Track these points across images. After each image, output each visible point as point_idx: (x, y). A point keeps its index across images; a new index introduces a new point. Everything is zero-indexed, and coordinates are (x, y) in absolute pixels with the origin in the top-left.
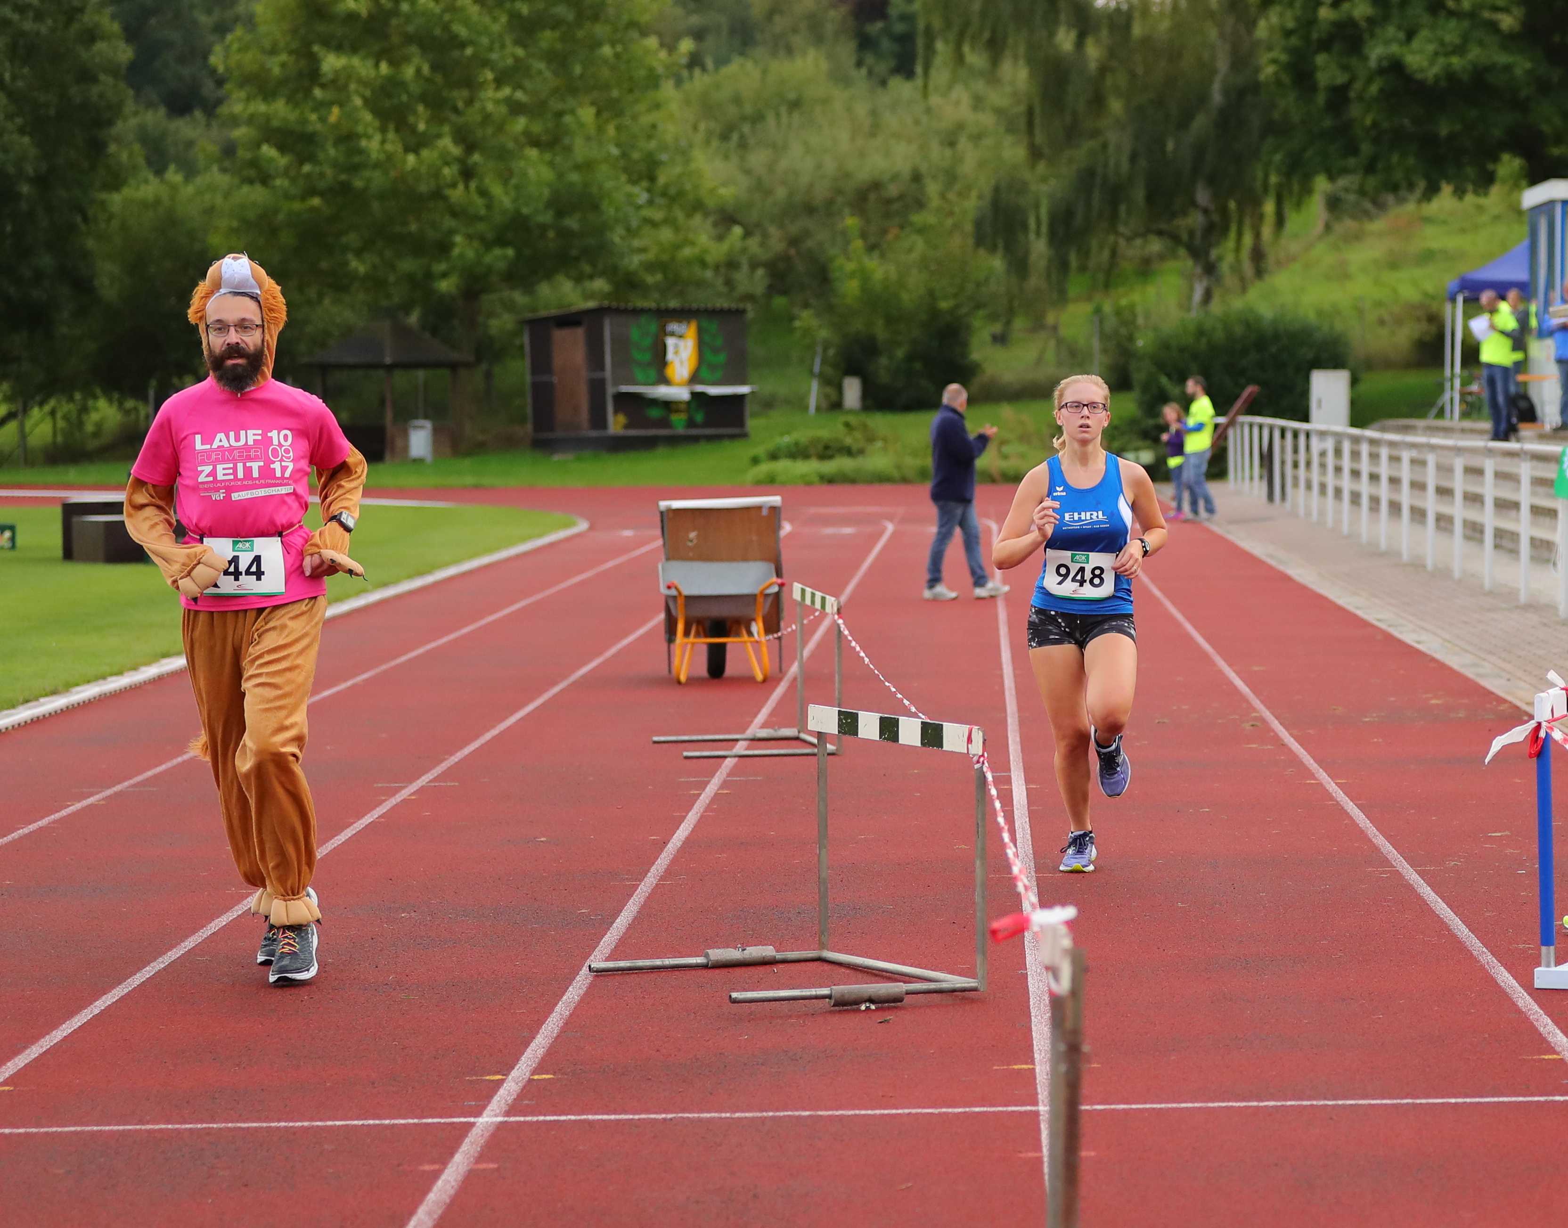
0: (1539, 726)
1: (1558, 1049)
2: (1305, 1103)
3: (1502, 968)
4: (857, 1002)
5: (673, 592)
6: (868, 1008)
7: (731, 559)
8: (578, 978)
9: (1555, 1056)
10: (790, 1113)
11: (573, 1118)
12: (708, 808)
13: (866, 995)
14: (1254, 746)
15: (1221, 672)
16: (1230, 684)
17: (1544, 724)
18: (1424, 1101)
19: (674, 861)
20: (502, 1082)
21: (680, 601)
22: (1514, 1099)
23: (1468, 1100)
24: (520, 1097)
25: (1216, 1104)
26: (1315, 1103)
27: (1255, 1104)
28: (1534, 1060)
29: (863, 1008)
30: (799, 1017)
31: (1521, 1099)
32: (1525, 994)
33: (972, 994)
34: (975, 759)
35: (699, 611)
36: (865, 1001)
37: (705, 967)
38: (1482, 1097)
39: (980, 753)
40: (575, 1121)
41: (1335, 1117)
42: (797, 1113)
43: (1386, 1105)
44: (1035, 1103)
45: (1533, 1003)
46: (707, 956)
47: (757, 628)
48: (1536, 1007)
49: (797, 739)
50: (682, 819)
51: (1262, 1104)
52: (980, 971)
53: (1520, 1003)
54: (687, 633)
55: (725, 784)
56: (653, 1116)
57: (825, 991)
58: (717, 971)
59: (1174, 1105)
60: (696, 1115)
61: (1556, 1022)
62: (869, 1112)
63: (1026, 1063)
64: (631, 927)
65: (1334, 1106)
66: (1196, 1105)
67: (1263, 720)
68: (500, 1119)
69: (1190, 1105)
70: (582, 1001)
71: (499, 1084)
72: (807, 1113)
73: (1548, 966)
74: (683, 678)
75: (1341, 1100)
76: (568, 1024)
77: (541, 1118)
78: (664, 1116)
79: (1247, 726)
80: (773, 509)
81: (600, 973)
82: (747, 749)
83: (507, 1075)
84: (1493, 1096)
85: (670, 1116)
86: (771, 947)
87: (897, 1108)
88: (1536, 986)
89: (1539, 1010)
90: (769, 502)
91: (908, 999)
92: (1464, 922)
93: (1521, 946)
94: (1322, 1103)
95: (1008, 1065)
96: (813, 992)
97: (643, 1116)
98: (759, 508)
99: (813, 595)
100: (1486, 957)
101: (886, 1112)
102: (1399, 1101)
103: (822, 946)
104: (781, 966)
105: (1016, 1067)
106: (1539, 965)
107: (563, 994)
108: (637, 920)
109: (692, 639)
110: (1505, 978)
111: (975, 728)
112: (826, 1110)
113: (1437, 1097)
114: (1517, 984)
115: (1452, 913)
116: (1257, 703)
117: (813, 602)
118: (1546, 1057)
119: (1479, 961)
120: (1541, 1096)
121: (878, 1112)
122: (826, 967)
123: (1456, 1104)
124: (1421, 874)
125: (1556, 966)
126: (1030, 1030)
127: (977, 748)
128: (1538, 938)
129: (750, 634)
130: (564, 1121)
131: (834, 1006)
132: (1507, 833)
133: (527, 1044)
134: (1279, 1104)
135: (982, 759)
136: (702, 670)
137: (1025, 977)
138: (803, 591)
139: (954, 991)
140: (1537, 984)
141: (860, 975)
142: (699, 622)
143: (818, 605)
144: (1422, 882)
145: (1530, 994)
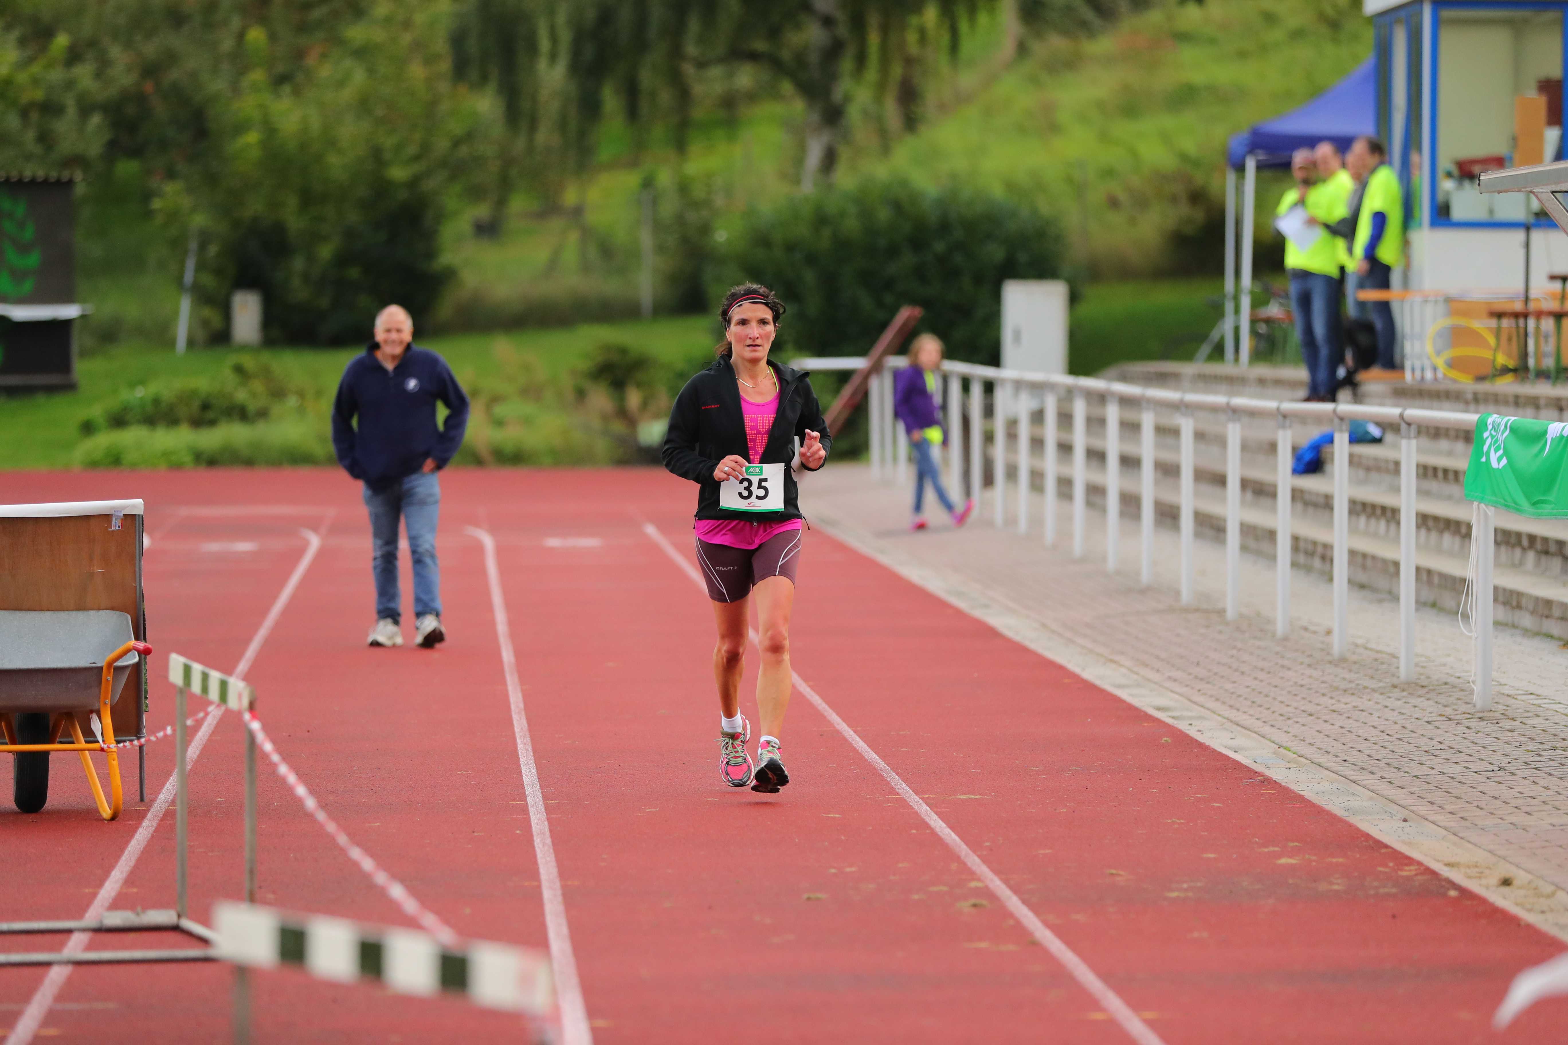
7: (57, 606)
14: (983, 946)
15: (903, 803)
16: (924, 826)
35: (2, 698)
47: (102, 727)
49: (176, 928)
67: (990, 896)
79: (965, 906)
80: (130, 521)
82: (89, 947)
90: (124, 508)
98: (104, 518)
99: (205, 677)
116: (973, 861)
117: (205, 689)
129: (89, 736)
136: (7, 795)
138: (187, 670)
142: (3, 715)
143: (214, 694)
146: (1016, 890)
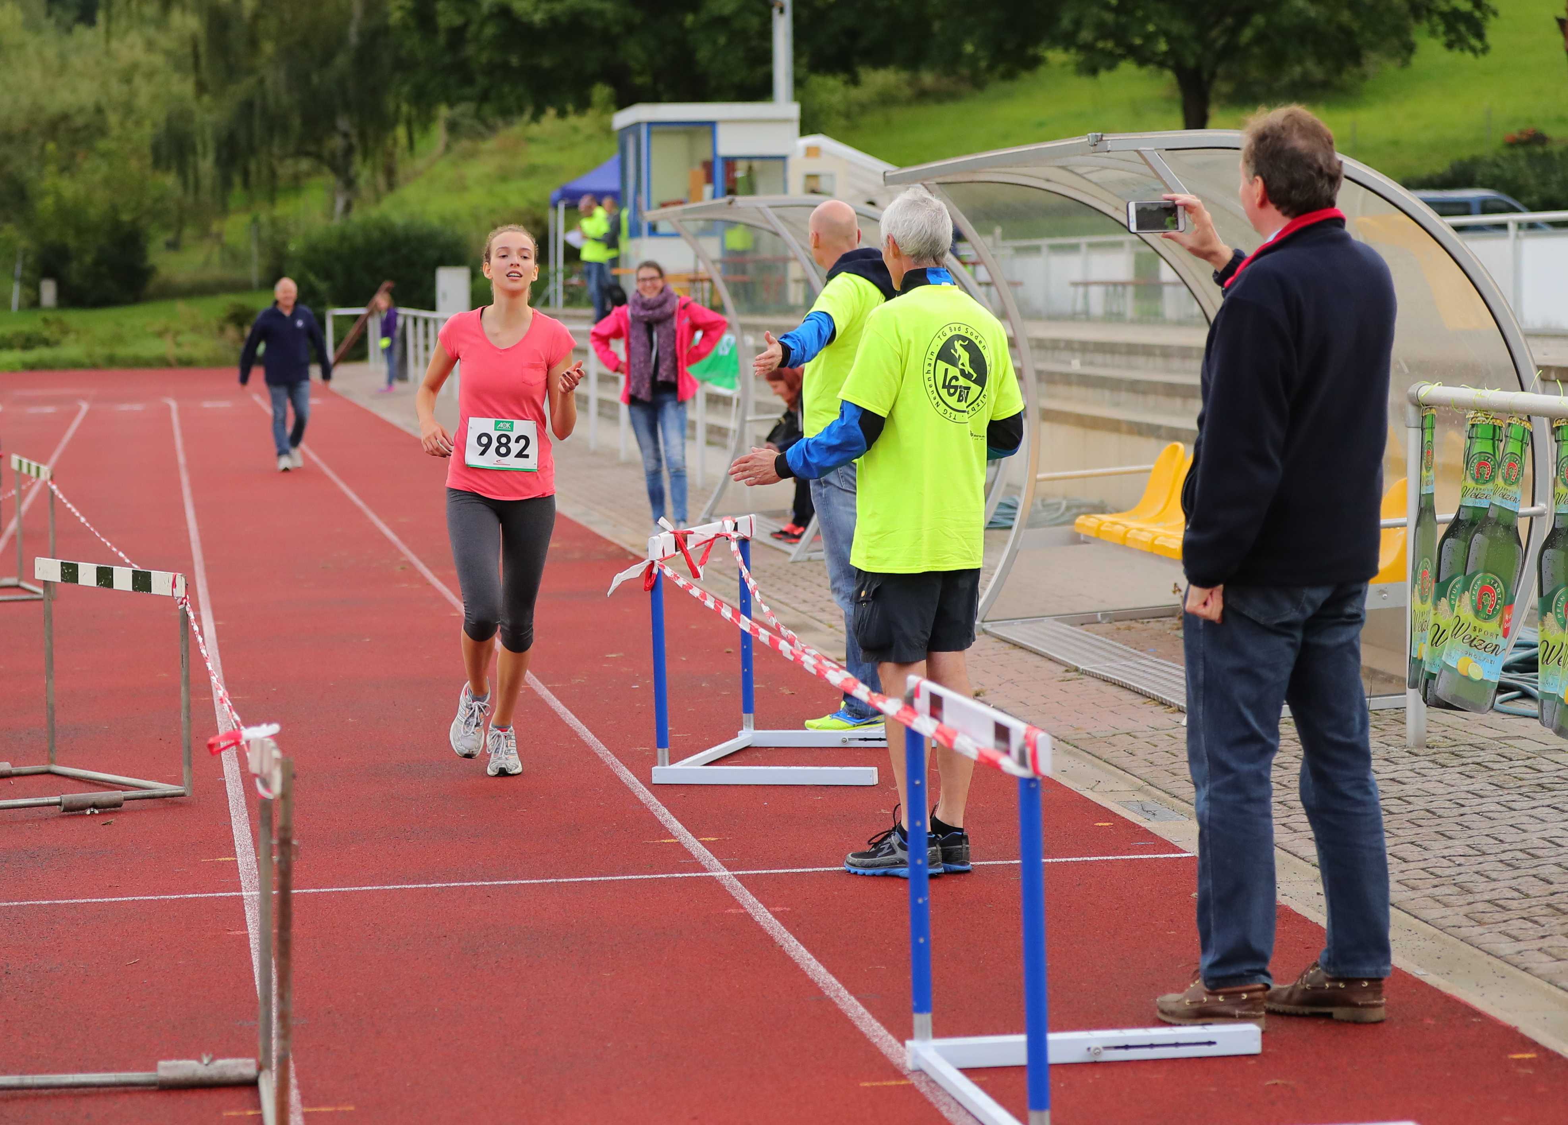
0: (653, 563)
1: (675, 833)
2: (466, 884)
3: (624, 767)
4: (83, 808)
6: (92, 813)
9: (672, 840)
10: (32, 902)
13: (90, 802)
14: (405, 585)
15: (372, 524)
16: (381, 533)
17: (657, 562)
18: (565, 880)
22: (640, 877)
23: (602, 878)
25: (391, 887)
26: (474, 884)
27: (425, 886)
28: (656, 844)
29: (88, 812)
30: (34, 821)
31: (646, 876)
32: (645, 789)
33: (179, 799)
34: (179, 601)
36: (90, 807)
38: (614, 876)
39: (184, 596)
41: (492, 896)
42: (38, 902)
43: (534, 884)
44: (238, 888)
45: (652, 796)
48: (655, 800)
49: (18, 587)
51: (429, 886)
52: (186, 780)
53: (641, 797)
57: (56, 799)
59: (356, 889)
61: (673, 812)
63: (230, 855)
65: (490, 886)
66: (375, 887)
67: (410, 564)
69: (370, 888)
72: (47, 902)
73: (663, 765)
75: (496, 881)
79: (398, 569)
84: (623, 875)
86: (8, 763)
87: (122, 897)
88: (654, 782)
89: (657, 802)
91: (126, 805)
92: (590, 730)
93: (639, 749)
94: (480, 883)
95: (216, 856)
96: (46, 800)
99: (29, 465)
100: (610, 759)
101: (113, 899)
102: (544, 881)
103: (52, 761)
104: (16, 779)
105: (220, 859)
106: (656, 763)
110: (627, 776)
111: (179, 575)
113: (576, 877)
114: (638, 781)
115: (579, 722)
116: (404, 549)
117: (29, 471)
118: (666, 841)
119: (605, 762)
120: (663, 874)
121: (106, 900)
122: (55, 779)
123: (592, 881)
124: (552, 690)
125: (670, 762)
126: (231, 828)
127: (180, 591)
128: (654, 742)
131: (64, 811)
132: (621, 654)
134: (444, 885)
135: (185, 601)
137: (224, 783)
138: (20, 462)
139: (164, 796)
140: (655, 780)
141: (84, 785)
143: (33, 473)
144: (553, 697)
145: (649, 789)
146: (423, 560)
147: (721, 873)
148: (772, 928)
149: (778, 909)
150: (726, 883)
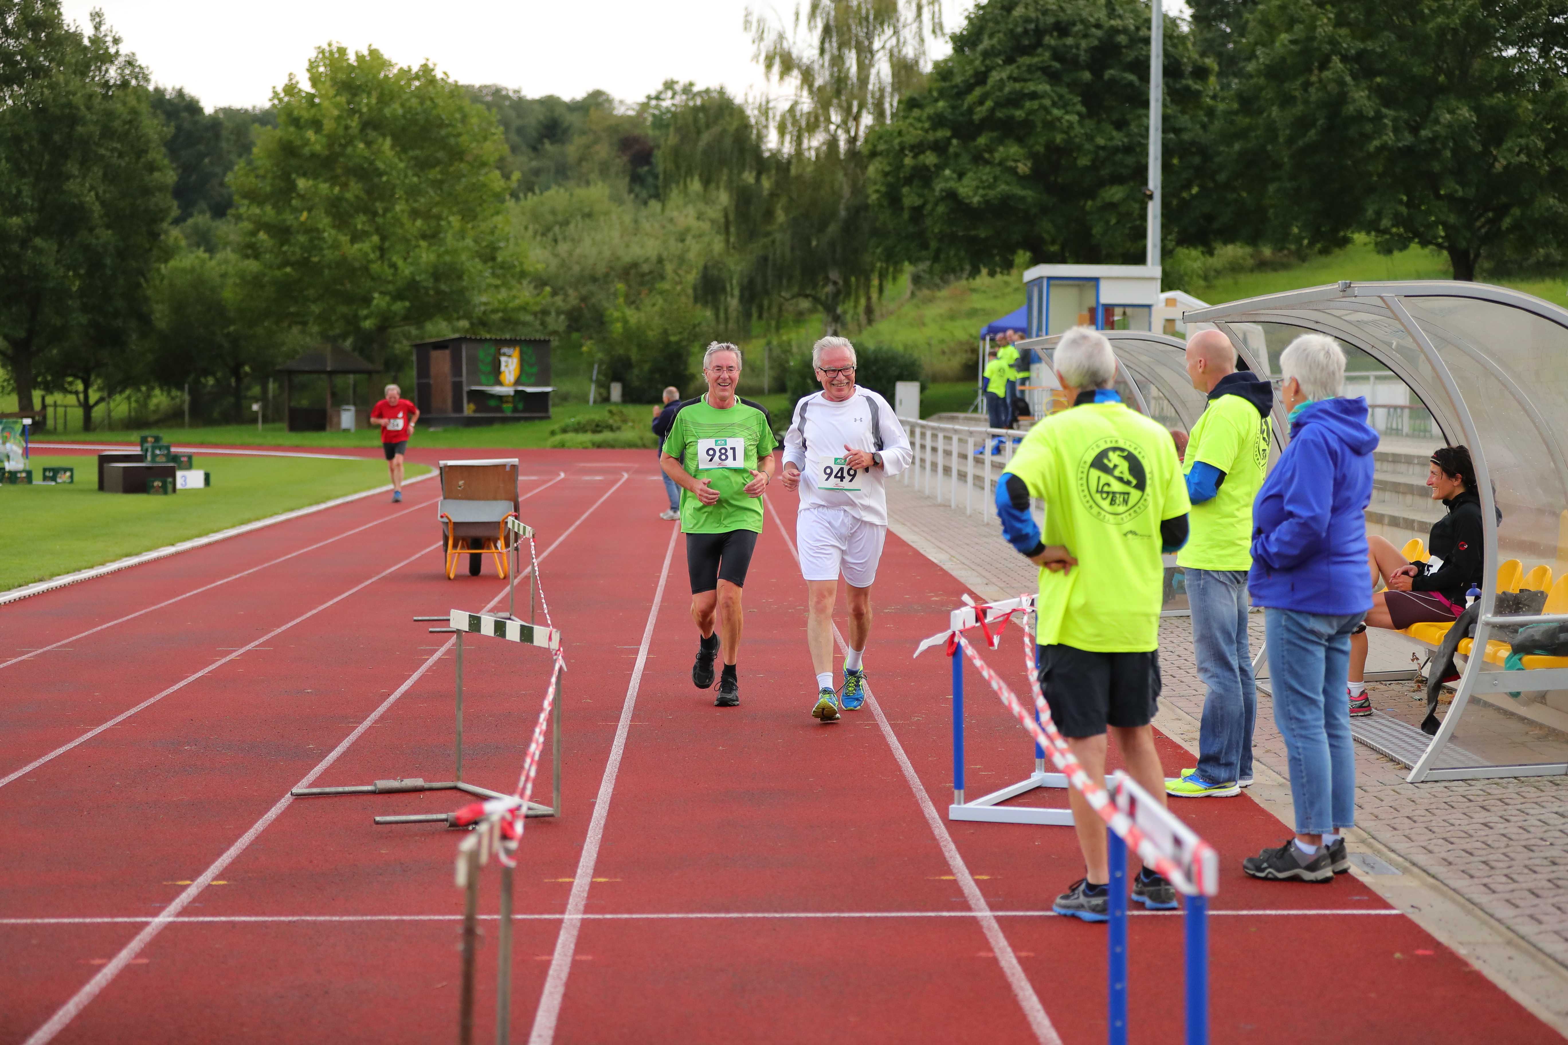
0: (954, 635)
1: (955, 871)
2: (760, 915)
3: (930, 803)
5: (445, 520)
7: (485, 498)
8: (283, 800)
9: (951, 878)
10: (382, 918)
11: (223, 919)
12: (430, 669)
17: (957, 632)
18: (846, 915)
19: (389, 709)
20: (187, 886)
21: (450, 526)
23: (879, 914)
24: (195, 900)
27: (722, 915)
28: (935, 880)
31: (918, 914)
32: (941, 824)
33: (551, 819)
34: (554, 652)
35: (462, 532)
37: (373, 793)
38: (890, 912)
39: (557, 649)
40: (224, 922)
41: (778, 929)
42: (387, 918)
44: (563, 912)
45: (945, 832)
46: (375, 785)
47: (500, 544)
48: (947, 835)
50: (410, 676)
52: (554, 803)
53: (936, 832)
54: (455, 546)
55: (448, 652)
56: (283, 919)
57: (443, 816)
58: (381, 796)
60: (314, 918)
61: (959, 848)
62: (441, 918)
63: (569, 877)
64: (338, 759)
66: (680, 916)
68: (171, 919)
70: (276, 820)
71: (185, 887)
72: (396, 918)
73: (959, 803)
74: (452, 576)
76: (259, 839)
77: (201, 919)
78: (290, 918)
80: (513, 467)
81: (299, 796)
83: (193, 880)
84: (898, 912)
85: (295, 918)
86: (422, 779)
88: (950, 818)
89: (948, 838)
90: (511, 462)
93: (948, 785)
95: (557, 878)
96: (437, 817)
97: (276, 919)
98: (504, 466)
99: (519, 525)
100: (921, 794)
103: (458, 779)
104: (427, 793)
105: (561, 880)
106: (953, 803)
107: (266, 813)
108: (344, 755)
109: (458, 550)
110: (931, 811)
111: (554, 631)
112: (410, 914)
113: (856, 912)
114: (937, 816)
115: (906, 758)
117: (519, 530)
118: (944, 879)
119: (915, 797)
120: (933, 910)
122: (459, 794)
124: (893, 727)
125: (965, 802)
126: (581, 848)
127: (555, 645)
128: (953, 783)
129: (496, 548)
130: (217, 922)
131: (449, 827)
133: (219, 855)
134: (741, 916)
135: (558, 653)
136: (466, 569)
137: (594, 804)
138: (513, 523)
139: (537, 816)
140: (952, 816)
142: (464, 539)
143: (521, 532)
144: (892, 732)
145: (945, 824)
147: (984, 913)
148: (1013, 974)
149: (1023, 954)
150: (984, 924)
